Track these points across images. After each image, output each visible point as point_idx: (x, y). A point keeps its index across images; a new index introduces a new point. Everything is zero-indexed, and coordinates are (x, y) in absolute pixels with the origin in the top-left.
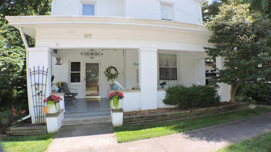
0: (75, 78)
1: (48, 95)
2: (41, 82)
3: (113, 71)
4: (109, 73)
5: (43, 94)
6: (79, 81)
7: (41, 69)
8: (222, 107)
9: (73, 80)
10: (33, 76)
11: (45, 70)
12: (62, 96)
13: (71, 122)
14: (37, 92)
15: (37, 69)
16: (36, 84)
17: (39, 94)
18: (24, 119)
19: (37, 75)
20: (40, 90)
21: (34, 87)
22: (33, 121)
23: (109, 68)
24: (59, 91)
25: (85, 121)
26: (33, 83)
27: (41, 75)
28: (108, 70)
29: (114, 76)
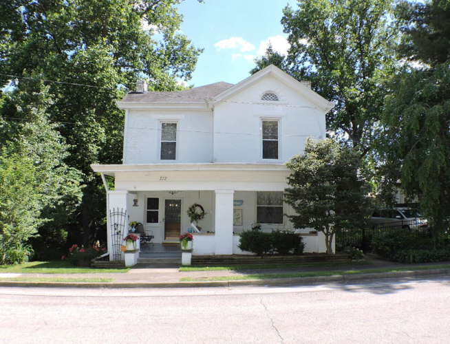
0: (152, 217)
1: (125, 235)
2: (119, 223)
3: (198, 211)
4: (193, 213)
5: (122, 233)
6: (156, 221)
7: (120, 211)
8: (302, 257)
9: (149, 220)
10: (112, 217)
11: (124, 212)
12: (138, 236)
13: (145, 260)
14: (116, 231)
15: (116, 211)
16: (115, 224)
17: (118, 234)
18: (103, 256)
19: (116, 216)
20: (119, 230)
21: (113, 227)
22: (111, 258)
23: (193, 207)
24: (136, 232)
25: (158, 260)
26: (113, 224)
27: (120, 216)
28: (192, 209)
29: (199, 216)
